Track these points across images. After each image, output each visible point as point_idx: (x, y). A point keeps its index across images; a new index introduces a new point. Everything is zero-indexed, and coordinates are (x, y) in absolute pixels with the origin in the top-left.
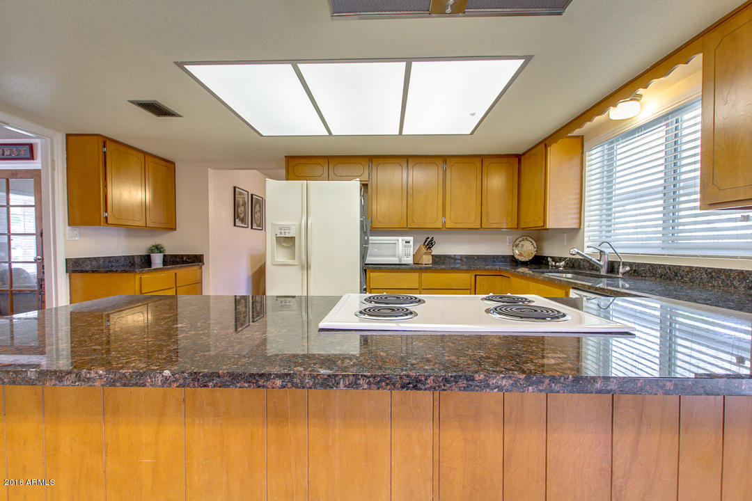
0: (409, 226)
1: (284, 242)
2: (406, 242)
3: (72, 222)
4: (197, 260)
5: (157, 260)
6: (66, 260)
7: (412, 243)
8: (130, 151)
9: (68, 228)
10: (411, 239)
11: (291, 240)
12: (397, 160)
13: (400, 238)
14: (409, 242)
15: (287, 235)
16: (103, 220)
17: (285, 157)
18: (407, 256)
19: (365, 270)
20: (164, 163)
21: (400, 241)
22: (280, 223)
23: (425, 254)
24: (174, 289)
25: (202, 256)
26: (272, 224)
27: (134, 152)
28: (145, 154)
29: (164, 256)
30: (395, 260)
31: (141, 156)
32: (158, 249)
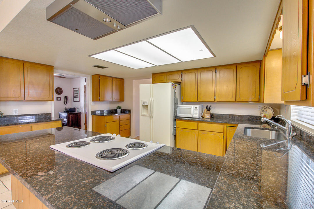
0: (198, 101)
1: (146, 107)
2: (195, 108)
3: (93, 100)
4: (130, 111)
5: (119, 111)
6: (91, 111)
7: (198, 108)
8: (107, 78)
9: (92, 102)
10: (197, 106)
11: (147, 106)
12: (193, 71)
13: (192, 106)
14: (197, 108)
15: (146, 105)
16: (99, 100)
17: (152, 74)
18: (196, 114)
19: (176, 120)
20: (120, 80)
21: (192, 108)
22: (143, 100)
23: (206, 113)
24: (119, 122)
25: (131, 110)
26: (141, 100)
27: (109, 78)
28: (113, 78)
29: (121, 110)
30: (190, 116)
31: (111, 79)
32: (119, 107)
